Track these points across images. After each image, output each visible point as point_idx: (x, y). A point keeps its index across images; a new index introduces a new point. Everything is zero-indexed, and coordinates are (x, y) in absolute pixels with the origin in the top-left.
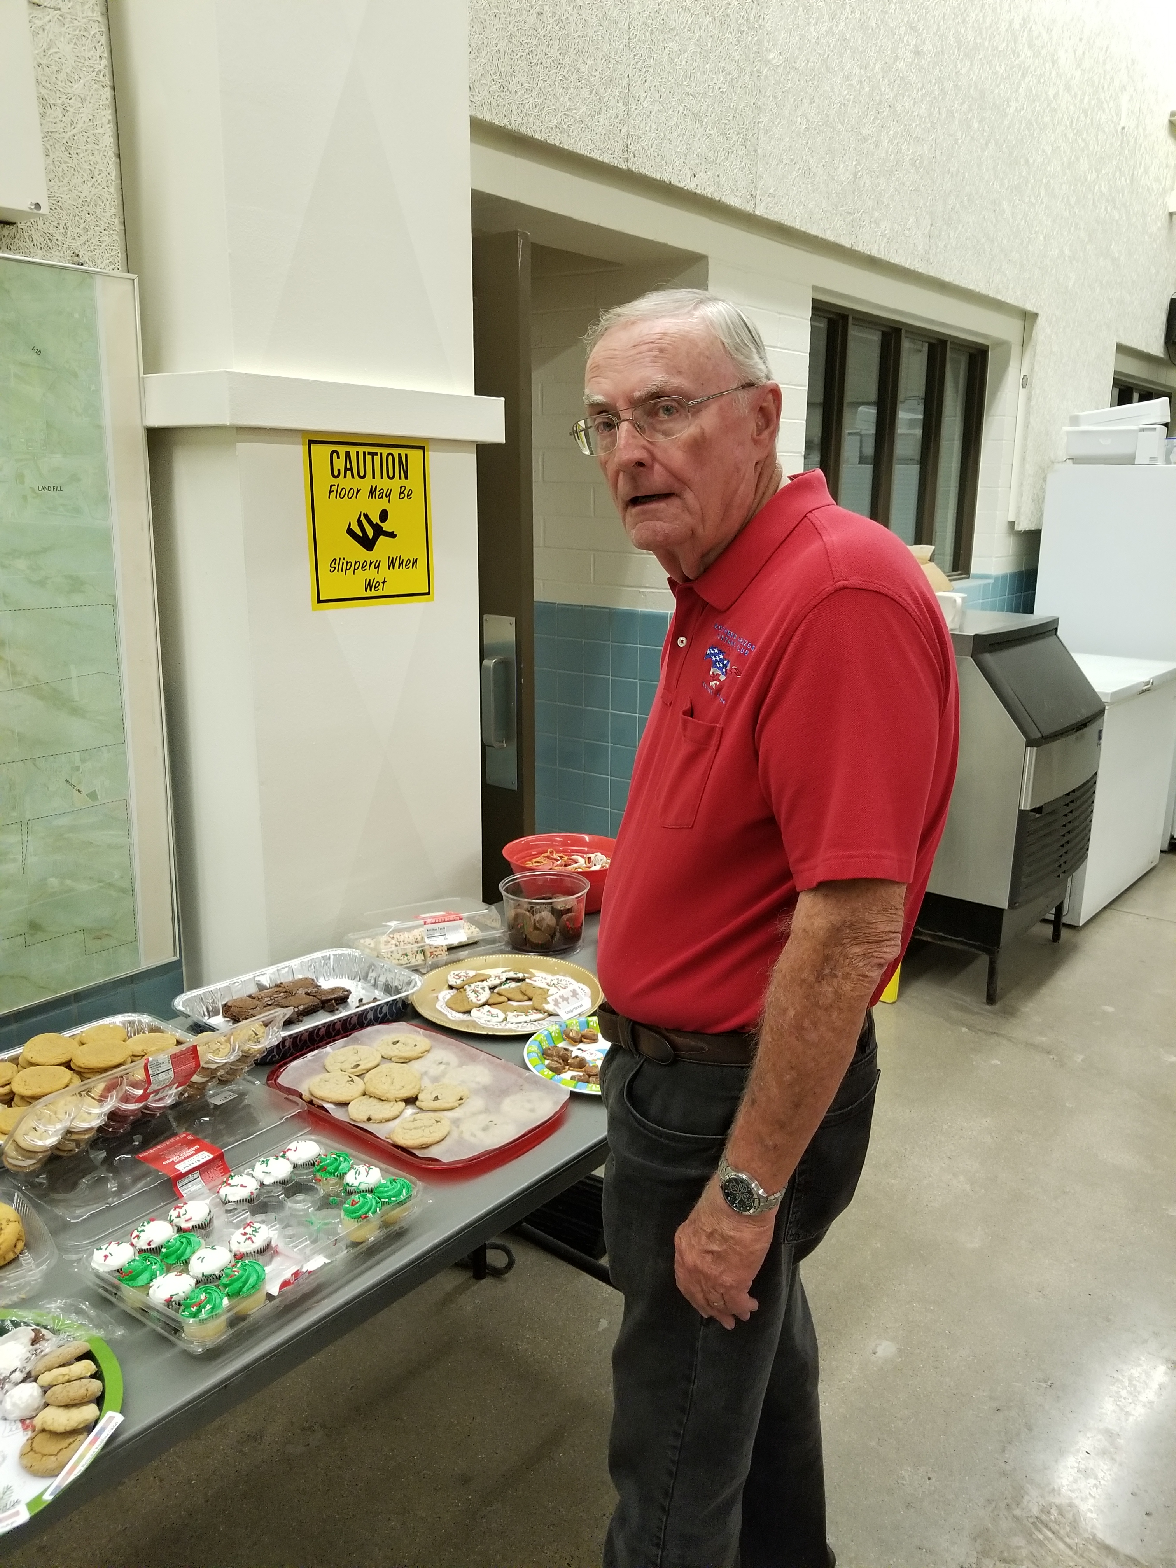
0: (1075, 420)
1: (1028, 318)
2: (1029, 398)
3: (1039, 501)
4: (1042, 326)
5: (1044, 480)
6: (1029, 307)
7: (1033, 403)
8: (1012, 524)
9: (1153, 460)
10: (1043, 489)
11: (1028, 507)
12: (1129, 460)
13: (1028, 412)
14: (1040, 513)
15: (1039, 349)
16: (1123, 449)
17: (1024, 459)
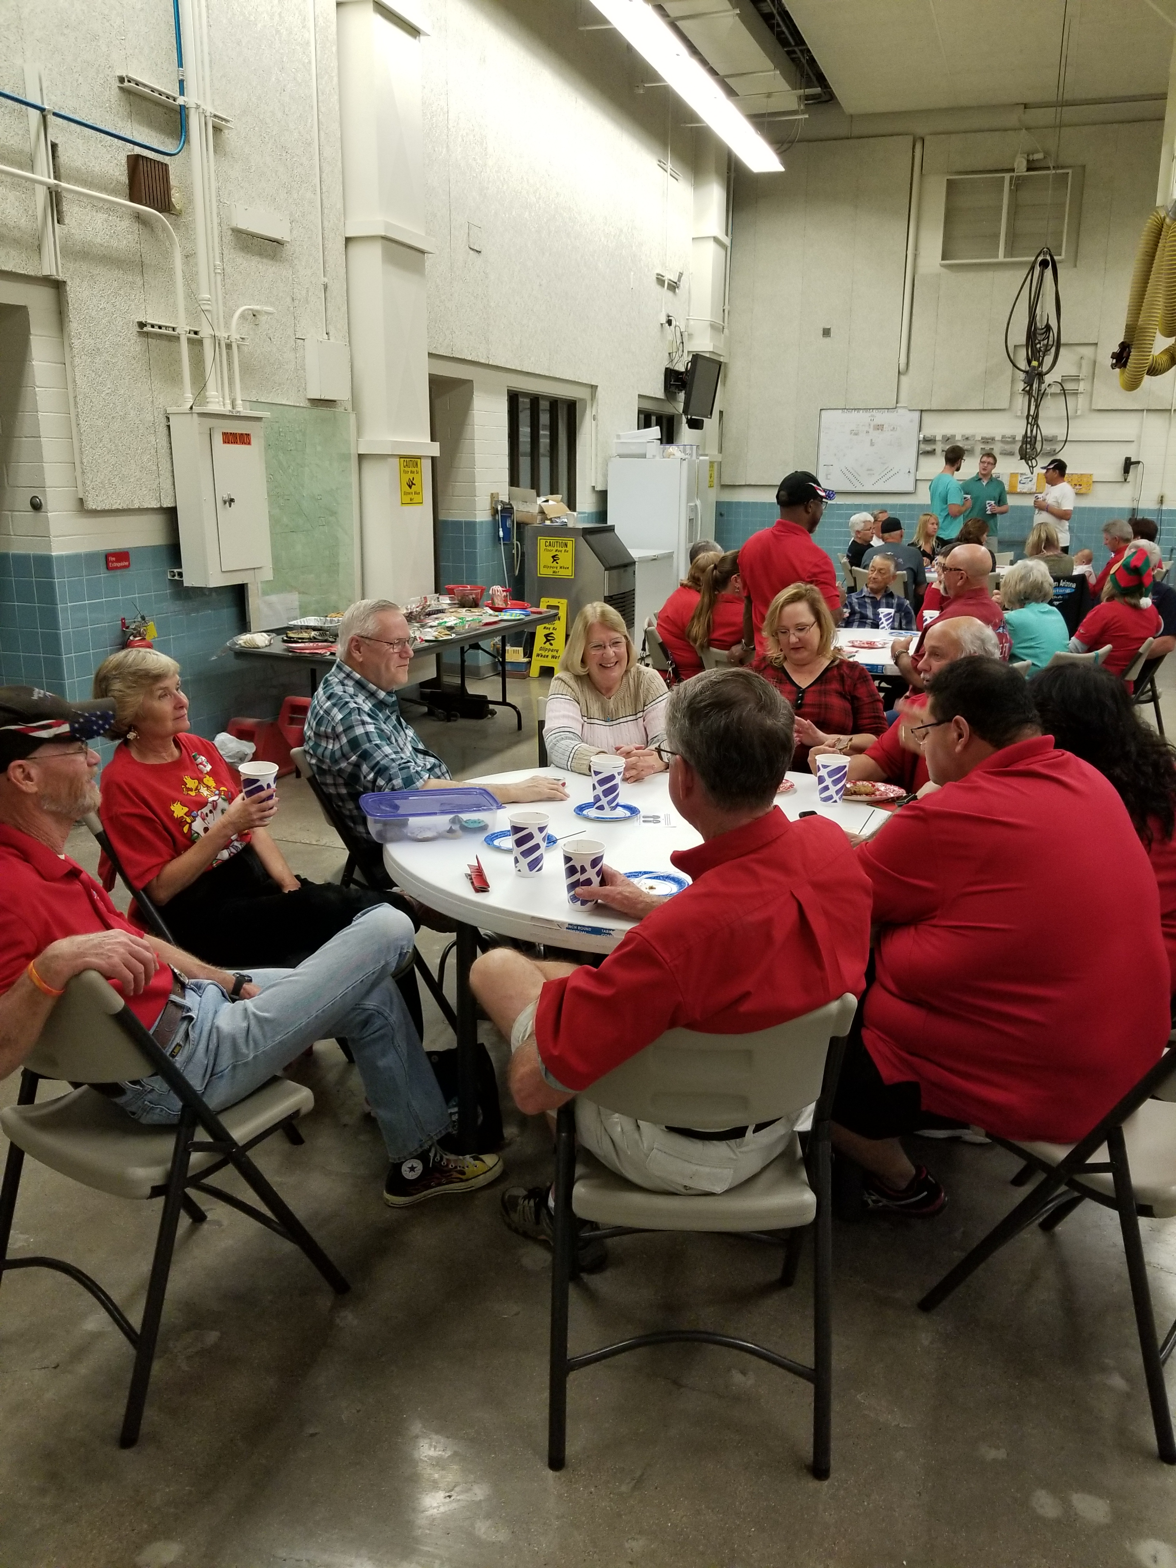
0: (618, 437)
1: (594, 388)
2: (597, 426)
3: (605, 476)
4: (600, 392)
5: (607, 465)
6: (593, 383)
7: (599, 428)
8: (594, 487)
9: (654, 456)
10: (607, 470)
11: (600, 479)
12: (644, 456)
13: (597, 433)
14: (606, 482)
15: (600, 402)
16: (640, 451)
17: (597, 455)
